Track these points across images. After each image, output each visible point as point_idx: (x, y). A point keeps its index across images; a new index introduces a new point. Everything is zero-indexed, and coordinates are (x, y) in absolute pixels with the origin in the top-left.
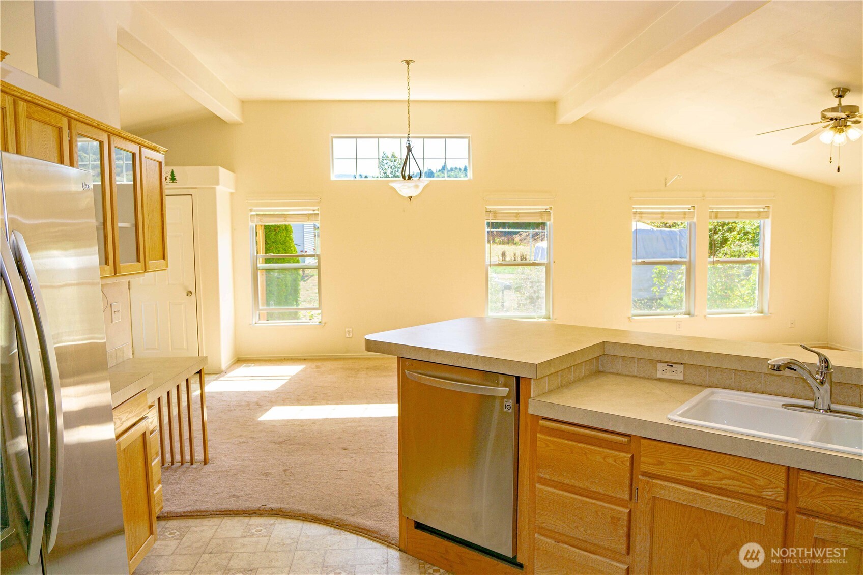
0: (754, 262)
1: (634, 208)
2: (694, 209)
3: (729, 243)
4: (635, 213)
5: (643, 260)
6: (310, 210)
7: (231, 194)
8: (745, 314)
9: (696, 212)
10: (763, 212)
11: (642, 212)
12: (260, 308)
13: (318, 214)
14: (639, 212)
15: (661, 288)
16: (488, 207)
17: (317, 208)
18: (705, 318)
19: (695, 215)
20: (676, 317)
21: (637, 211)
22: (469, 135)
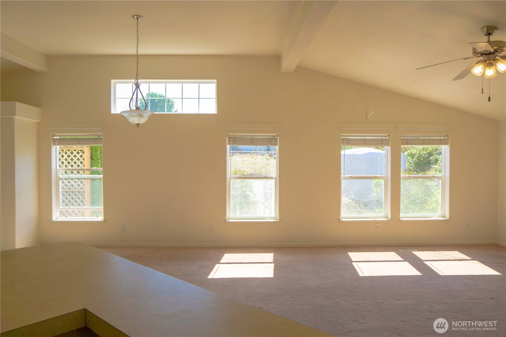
0: (439, 178)
1: (342, 136)
2: (389, 137)
3: (439, 162)
4: (343, 140)
5: (350, 175)
6: (96, 135)
7: (38, 123)
8: (431, 218)
9: (390, 139)
10: (443, 139)
11: (349, 139)
12: (61, 207)
13: (101, 138)
14: (347, 139)
15: (379, 195)
16: (229, 134)
17: (101, 134)
18: (399, 221)
19: (390, 141)
20: (376, 219)
21: (344, 138)
22: (216, 81)
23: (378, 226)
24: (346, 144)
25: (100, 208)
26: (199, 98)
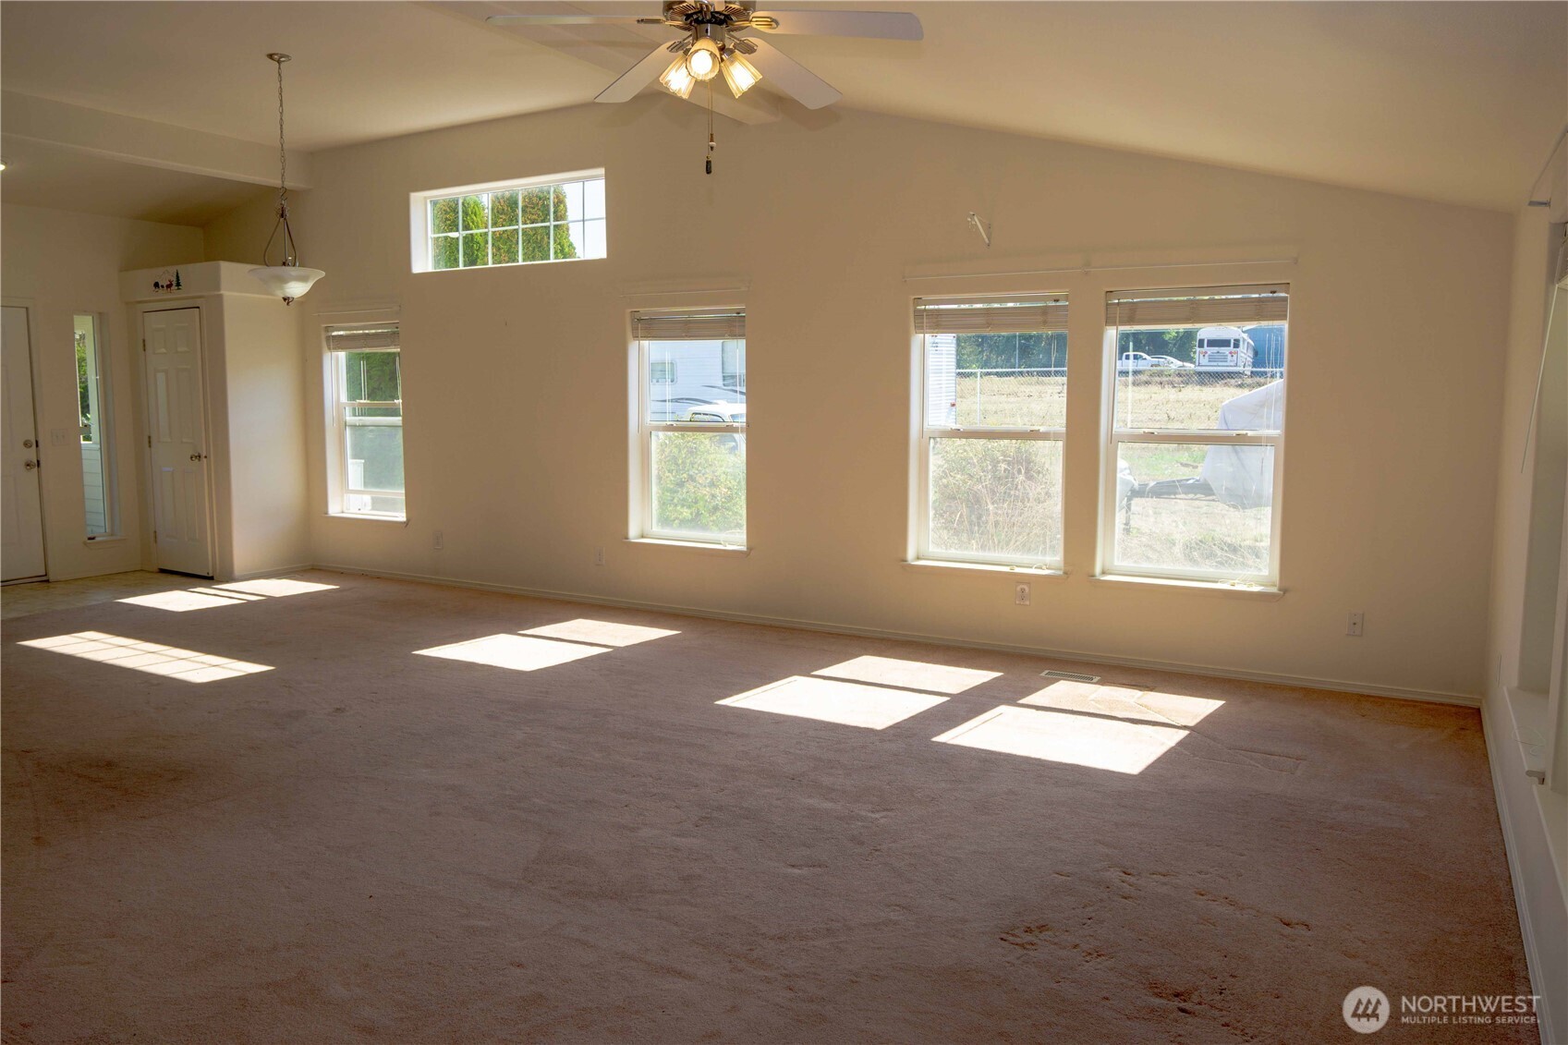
4: (921, 314)
6: (391, 325)
11: (939, 311)
14: (933, 310)
16: (638, 310)
18: (1091, 581)
20: (1017, 570)
21: (925, 310)
22: (602, 171)
23: (1023, 590)
24: (930, 327)
25: (399, 493)
26: (583, 221)
